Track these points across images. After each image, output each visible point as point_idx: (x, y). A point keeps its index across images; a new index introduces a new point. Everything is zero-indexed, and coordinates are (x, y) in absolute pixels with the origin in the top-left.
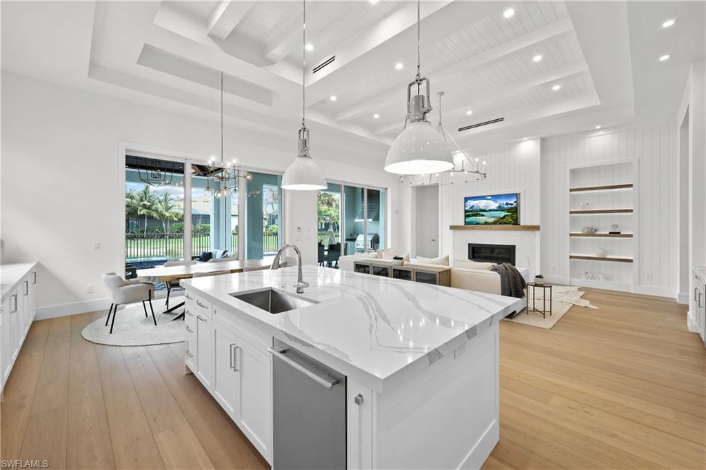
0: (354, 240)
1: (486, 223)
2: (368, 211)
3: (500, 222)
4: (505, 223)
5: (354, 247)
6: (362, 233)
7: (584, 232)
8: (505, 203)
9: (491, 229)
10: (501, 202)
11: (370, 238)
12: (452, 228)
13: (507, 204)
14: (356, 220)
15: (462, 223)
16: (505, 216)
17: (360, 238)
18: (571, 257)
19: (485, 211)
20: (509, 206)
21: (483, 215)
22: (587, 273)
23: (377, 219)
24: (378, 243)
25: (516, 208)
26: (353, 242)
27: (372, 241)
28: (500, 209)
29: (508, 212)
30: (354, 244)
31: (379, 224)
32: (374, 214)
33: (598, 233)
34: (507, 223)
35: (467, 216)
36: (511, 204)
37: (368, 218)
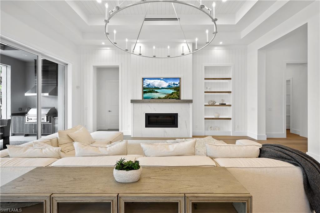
0: (24, 114)
1: (159, 98)
2: (43, 86)
3: (169, 98)
4: (172, 98)
5: (24, 121)
6: (34, 107)
7: (210, 104)
8: (173, 83)
9: (163, 102)
10: (170, 83)
11: (44, 112)
12: (133, 101)
13: (174, 84)
14: (26, 94)
15: (140, 98)
16: (173, 93)
17: (32, 113)
18: (205, 119)
19: (158, 88)
20: (176, 86)
21: (157, 92)
22: (211, 127)
23: (54, 93)
24: (57, 116)
25: (179, 87)
26: (22, 117)
27: (48, 115)
28: (169, 87)
29: (175, 90)
30: (23, 118)
31: (57, 98)
32: (52, 89)
33: (216, 104)
34: (174, 98)
35: (144, 92)
36: (176, 84)
37: (43, 91)
